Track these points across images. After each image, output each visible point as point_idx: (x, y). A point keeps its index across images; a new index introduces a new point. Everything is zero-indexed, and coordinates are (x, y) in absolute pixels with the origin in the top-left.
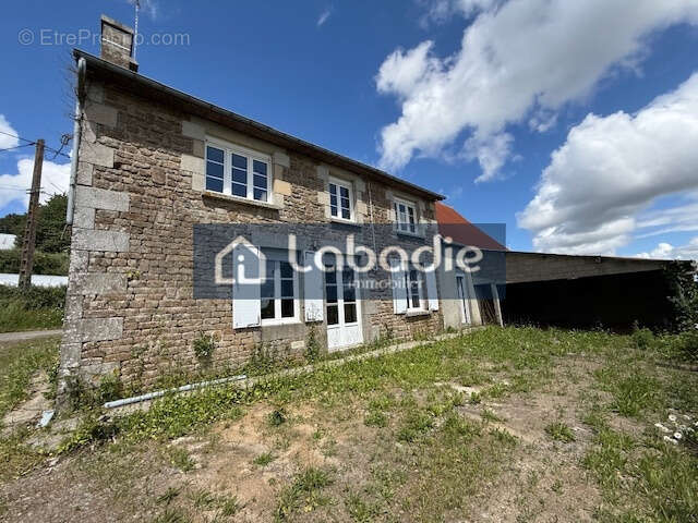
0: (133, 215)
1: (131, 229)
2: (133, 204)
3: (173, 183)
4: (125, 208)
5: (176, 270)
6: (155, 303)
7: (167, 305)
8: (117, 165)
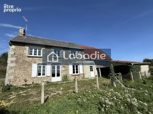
0: (16, 61)
1: (15, 63)
2: (16, 59)
3: (23, 55)
4: (15, 60)
5: (22, 68)
6: (19, 73)
7: (21, 74)
8: (14, 54)
